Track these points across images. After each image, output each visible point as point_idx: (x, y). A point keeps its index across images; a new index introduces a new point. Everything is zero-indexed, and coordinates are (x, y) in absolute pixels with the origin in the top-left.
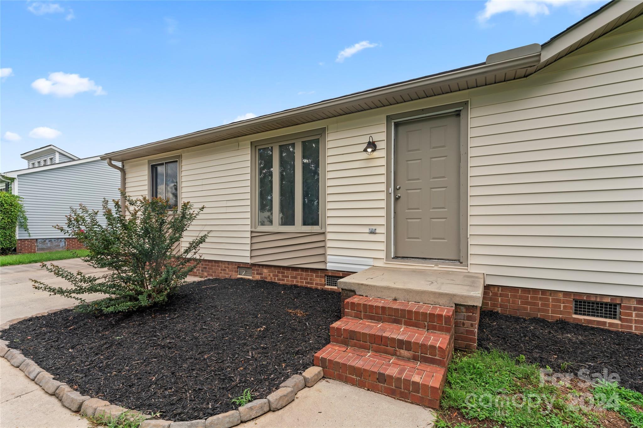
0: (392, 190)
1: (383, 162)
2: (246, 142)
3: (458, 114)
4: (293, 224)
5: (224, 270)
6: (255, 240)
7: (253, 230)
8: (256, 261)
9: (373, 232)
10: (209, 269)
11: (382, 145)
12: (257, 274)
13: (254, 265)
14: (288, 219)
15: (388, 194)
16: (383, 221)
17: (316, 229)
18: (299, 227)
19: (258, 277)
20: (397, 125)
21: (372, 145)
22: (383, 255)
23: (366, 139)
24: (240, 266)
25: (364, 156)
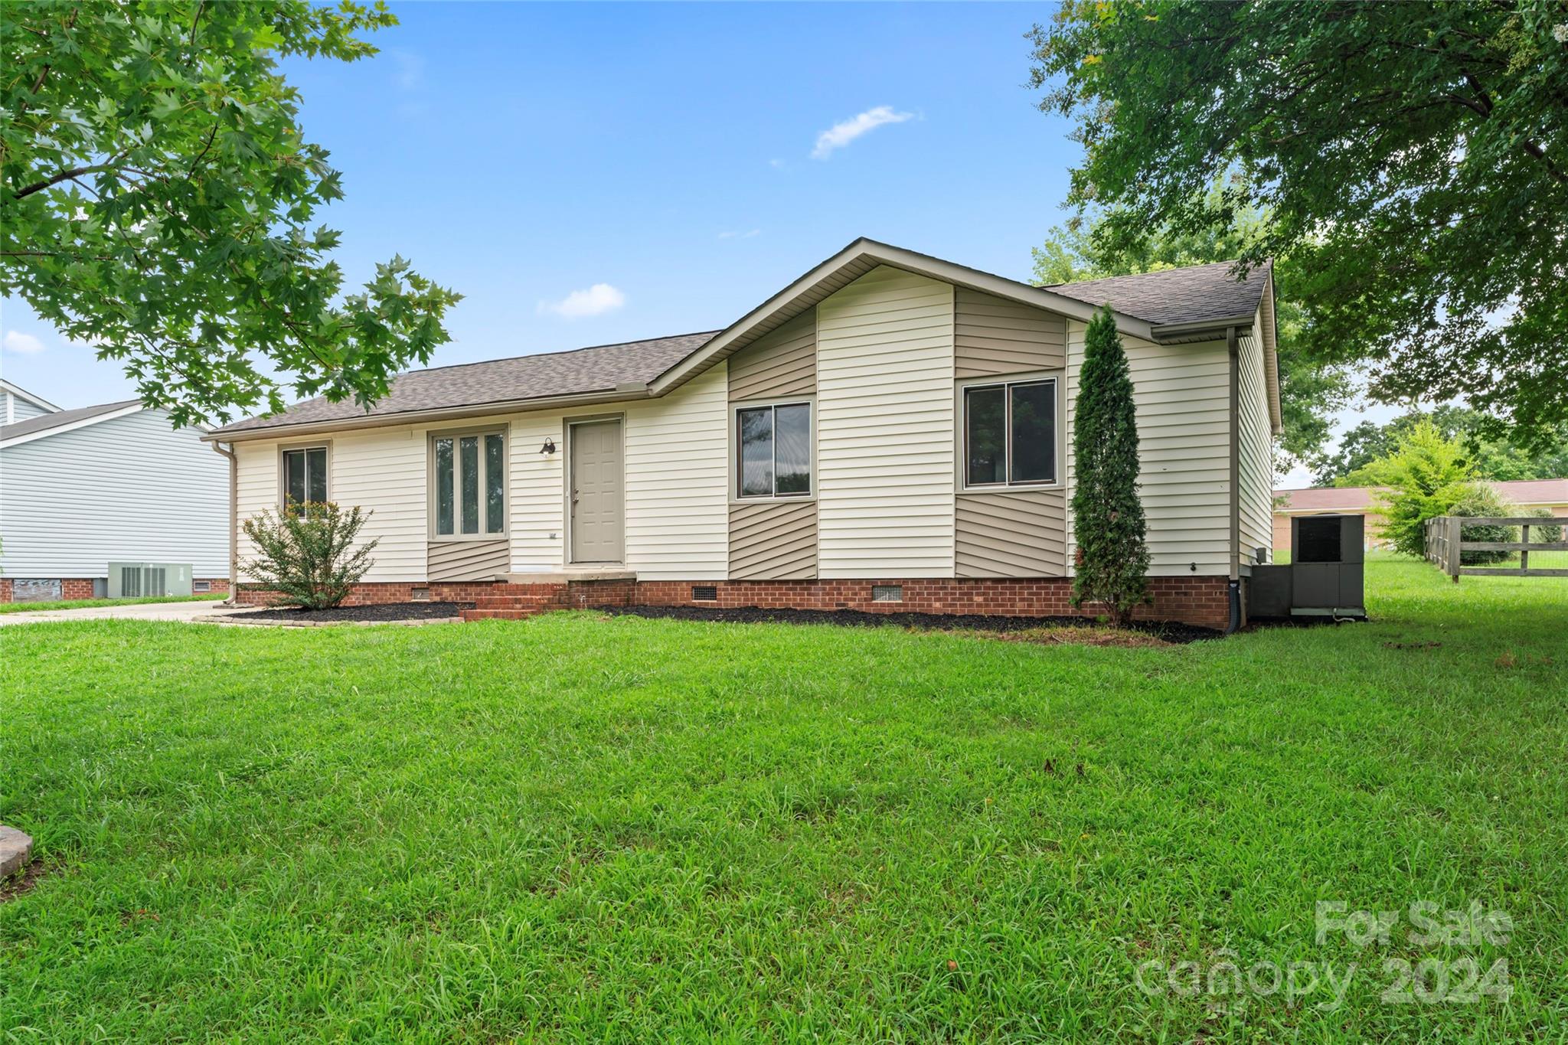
0: (568, 493)
1: (561, 464)
2: (421, 430)
3: (619, 422)
4: (476, 532)
5: (394, 595)
6: (433, 553)
7: (431, 540)
8: (433, 578)
9: (553, 537)
10: (374, 595)
11: (559, 447)
12: (436, 595)
13: (432, 584)
14: (470, 526)
15: (565, 498)
16: (561, 525)
17: (499, 536)
18: (482, 534)
19: (437, 599)
20: (573, 427)
21: (550, 448)
22: (561, 560)
23: (542, 441)
24: (415, 587)
25: (541, 457)
